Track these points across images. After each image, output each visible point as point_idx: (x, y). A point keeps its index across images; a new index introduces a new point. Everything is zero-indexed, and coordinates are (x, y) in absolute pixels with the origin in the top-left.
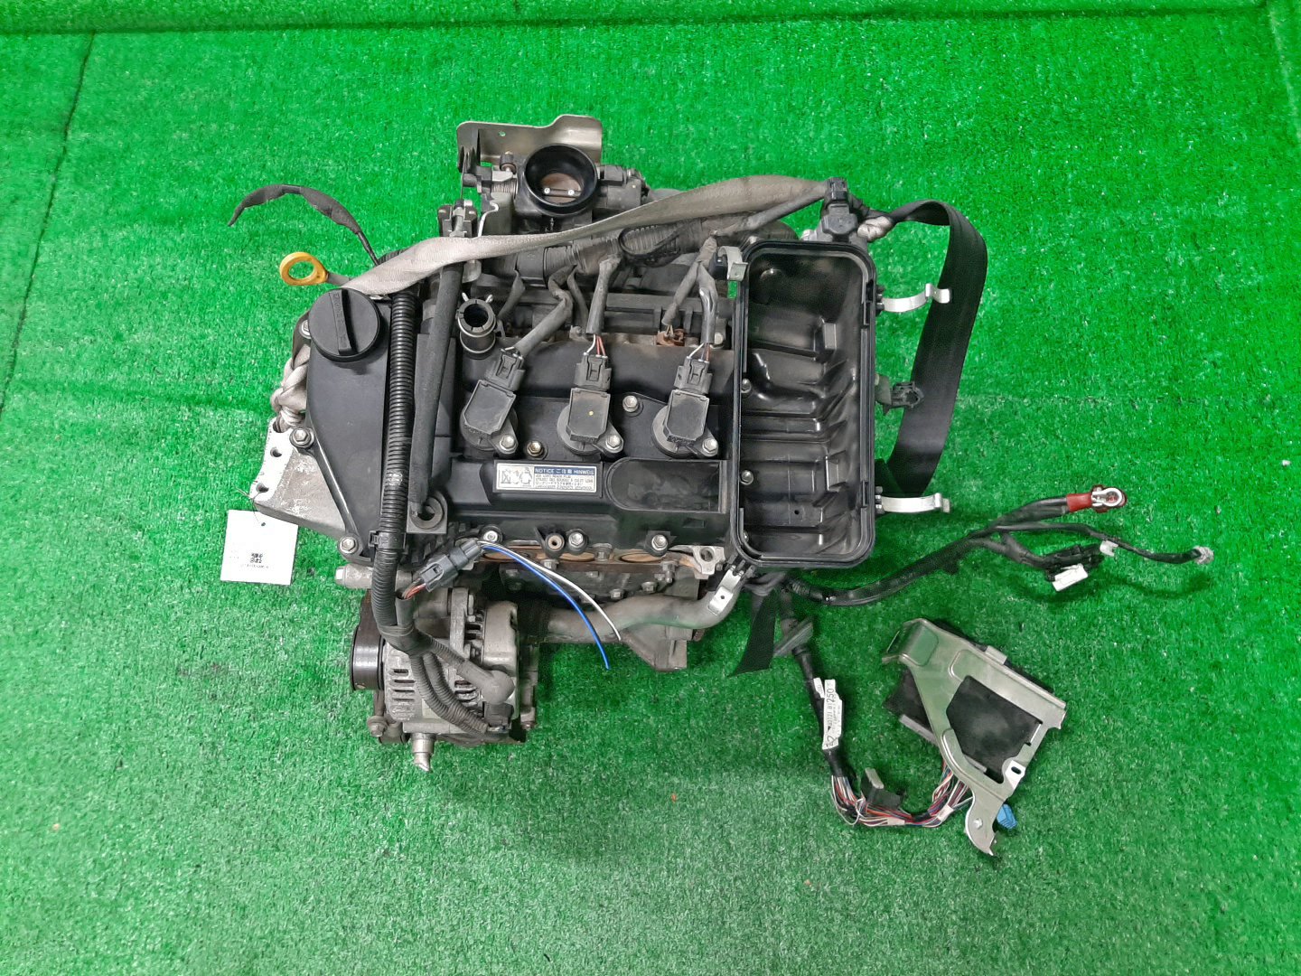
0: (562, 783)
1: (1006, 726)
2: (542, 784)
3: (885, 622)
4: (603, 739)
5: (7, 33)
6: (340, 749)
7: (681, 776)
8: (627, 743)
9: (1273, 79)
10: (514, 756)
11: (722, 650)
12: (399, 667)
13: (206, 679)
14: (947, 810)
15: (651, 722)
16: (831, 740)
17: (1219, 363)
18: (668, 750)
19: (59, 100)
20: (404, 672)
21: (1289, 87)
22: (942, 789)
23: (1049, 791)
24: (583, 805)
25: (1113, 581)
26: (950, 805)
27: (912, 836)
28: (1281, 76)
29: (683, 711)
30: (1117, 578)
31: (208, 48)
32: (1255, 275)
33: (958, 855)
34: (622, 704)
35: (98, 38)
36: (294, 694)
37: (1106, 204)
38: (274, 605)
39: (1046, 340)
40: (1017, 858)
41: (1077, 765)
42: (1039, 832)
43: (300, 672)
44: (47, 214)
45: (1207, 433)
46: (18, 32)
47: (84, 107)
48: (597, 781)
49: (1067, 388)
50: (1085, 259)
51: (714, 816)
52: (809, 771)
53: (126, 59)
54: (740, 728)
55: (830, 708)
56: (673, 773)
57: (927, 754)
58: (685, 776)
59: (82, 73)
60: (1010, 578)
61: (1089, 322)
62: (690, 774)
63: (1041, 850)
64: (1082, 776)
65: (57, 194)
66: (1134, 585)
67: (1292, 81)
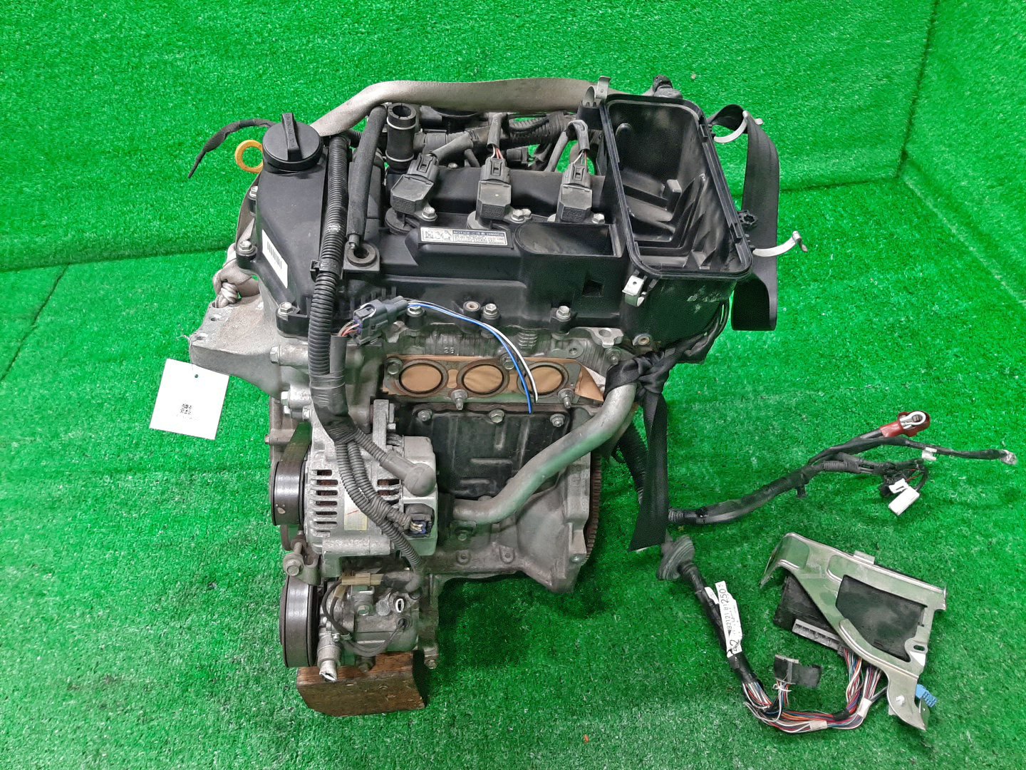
0: (468, 741)
1: (895, 616)
2: (446, 745)
3: (755, 558)
4: (506, 694)
5: (3, 271)
6: (231, 739)
7: (591, 718)
8: (531, 693)
9: (922, 207)
10: (415, 721)
11: (610, 600)
12: (323, 467)
13: (97, 691)
14: (865, 704)
15: (552, 671)
16: (734, 644)
17: (959, 354)
18: (573, 694)
19: (34, 302)
20: (328, 473)
21: (935, 210)
22: (854, 684)
23: (955, 678)
24: (492, 759)
25: (942, 503)
26: (867, 697)
27: (838, 740)
28: (928, 207)
29: (582, 657)
30: (944, 500)
31: (156, 265)
32: (961, 303)
33: (888, 751)
34: (521, 658)
35: (70, 267)
36: (187, 694)
37: (835, 278)
38: (173, 617)
39: (822, 356)
40: (948, 745)
41: (972, 652)
42: (960, 717)
43: (195, 672)
44: (10, 366)
45: (971, 398)
46: (11, 270)
47: (53, 303)
48: (505, 733)
49: (848, 382)
50: (832, 308)
51: (630, 751)
52: (719, 695)
53: (91, 275)
54: (642, 664)
55: (726, 609)
56: (583, 715)
57: (828, 663)
58: (594, 716)
59: (55, 285)
60: (854, 511)
61: (850, 342)
62: (598, 713)
63: (968, 734)
64: (979, 660)
65: (20, 354)
66: (961, 503)
67: (935, 206)
